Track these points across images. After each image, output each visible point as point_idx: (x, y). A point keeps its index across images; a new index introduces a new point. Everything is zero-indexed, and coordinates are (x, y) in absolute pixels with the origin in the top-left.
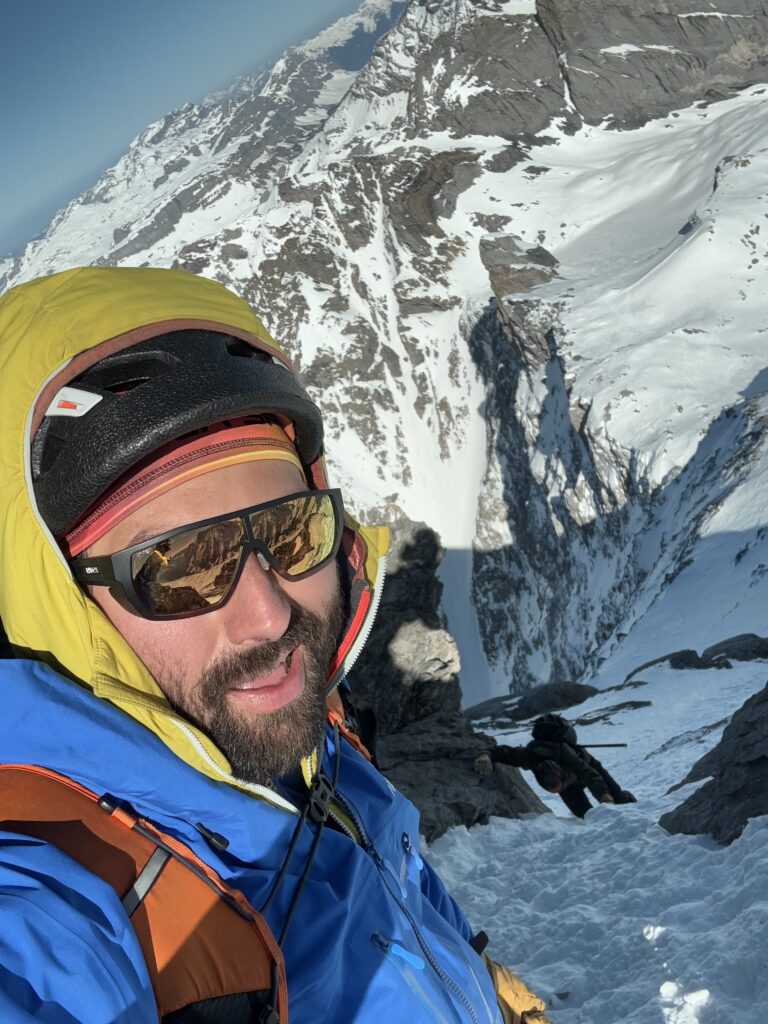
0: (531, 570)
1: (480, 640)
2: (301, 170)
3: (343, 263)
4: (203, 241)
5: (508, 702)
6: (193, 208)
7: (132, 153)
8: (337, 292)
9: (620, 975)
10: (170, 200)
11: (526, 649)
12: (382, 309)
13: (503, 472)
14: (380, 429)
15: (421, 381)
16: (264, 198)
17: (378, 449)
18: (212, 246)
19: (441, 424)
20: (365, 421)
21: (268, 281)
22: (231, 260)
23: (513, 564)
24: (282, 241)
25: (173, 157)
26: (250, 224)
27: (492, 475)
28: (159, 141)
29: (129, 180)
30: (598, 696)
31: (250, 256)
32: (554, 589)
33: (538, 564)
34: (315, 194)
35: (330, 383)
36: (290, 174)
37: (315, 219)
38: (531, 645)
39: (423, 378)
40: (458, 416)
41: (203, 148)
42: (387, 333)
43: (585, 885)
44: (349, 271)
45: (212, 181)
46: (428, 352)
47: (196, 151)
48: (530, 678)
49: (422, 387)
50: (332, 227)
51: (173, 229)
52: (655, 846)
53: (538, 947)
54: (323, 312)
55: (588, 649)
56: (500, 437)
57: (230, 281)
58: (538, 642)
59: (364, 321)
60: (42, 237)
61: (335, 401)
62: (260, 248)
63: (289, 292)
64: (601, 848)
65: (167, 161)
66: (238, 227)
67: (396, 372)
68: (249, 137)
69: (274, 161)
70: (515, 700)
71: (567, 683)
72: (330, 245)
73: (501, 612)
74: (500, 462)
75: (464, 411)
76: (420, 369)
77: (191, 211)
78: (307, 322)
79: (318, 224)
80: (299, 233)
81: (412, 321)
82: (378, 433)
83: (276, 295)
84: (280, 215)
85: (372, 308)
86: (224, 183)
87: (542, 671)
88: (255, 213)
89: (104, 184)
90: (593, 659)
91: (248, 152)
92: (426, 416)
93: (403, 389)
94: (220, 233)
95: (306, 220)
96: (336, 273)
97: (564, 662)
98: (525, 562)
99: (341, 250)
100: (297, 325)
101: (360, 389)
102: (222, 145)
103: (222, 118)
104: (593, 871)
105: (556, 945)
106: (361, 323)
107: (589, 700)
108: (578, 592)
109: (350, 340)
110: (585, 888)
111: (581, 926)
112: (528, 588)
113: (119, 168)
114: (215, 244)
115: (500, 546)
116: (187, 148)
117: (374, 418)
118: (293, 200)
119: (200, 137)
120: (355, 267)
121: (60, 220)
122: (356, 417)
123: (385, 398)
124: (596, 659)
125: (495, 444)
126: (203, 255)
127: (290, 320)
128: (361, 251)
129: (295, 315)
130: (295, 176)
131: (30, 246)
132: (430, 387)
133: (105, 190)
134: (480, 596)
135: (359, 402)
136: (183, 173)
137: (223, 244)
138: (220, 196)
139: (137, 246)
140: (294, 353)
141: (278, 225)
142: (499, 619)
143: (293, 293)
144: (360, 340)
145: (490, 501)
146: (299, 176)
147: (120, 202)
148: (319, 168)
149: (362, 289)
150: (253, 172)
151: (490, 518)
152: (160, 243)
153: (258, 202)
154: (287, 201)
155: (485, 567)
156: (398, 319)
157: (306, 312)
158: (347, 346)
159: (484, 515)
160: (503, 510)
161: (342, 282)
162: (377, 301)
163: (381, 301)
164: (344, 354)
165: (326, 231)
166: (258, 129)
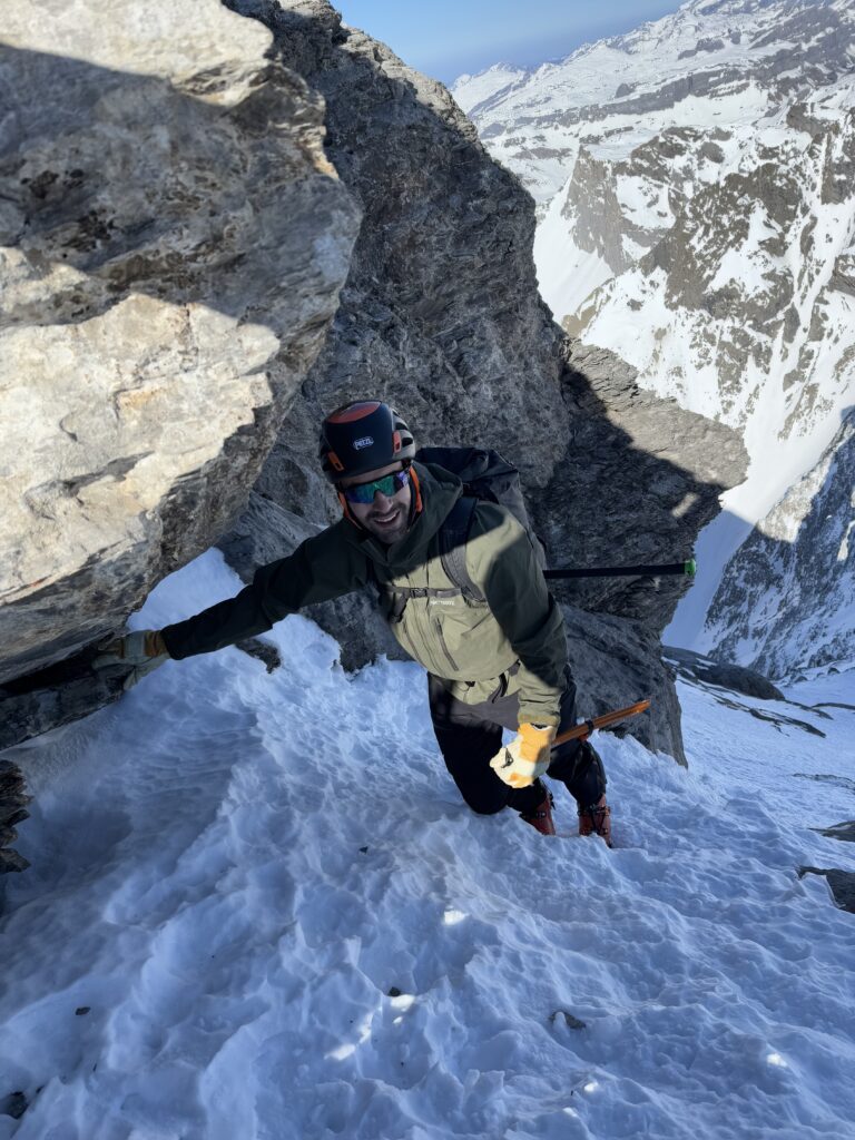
0: (793, 575)
1: (711, 603)
2: (823, 101)
3: (805, 210)
4: (691, 129)
5: (702, 661)
6: (701, 93)
7: (678, 15)
8: (782, 236)
9: (672, 1067)
10: (685, 76)
11: (745, 632)
12: (814, 272)
13: (827, 478)
14: (741, 380)
15: (807, 357)
16: (771, 113)
17: (728, 398)
18: (697, 138)
19: (799, 406)
20: (733, 366)
21: (726, 194)
22: (705, 159)
23: (781, 560)
24: (761, 163)
25: (711, 35)
26: (743, 133)
27: (814, 475)
28: (709, 13)
29: (660, 41)
30: (782, 703)
31: (725, 162)
32: (803, 600)
33: (803, 573)
34: (821, 131)
35: (723, 316)
36: (809, 101)
37: (806, 155)
38: (751, 632)
39: (810, 355)
40: (819, 406)
41: (744, 38)
42: (803, 297)
43: (690, 880)
44: (806, 221)
45: (733, 74)
46: (830, 335)
47: (736, 39)
48: (732, 656)
49: (803, 364)
50: (817, 171)
51: (671, 106)
52: (813, 906)
53: (589, 919)
54: (757, 248)
55: (797, 664)
56: (845, 446)
57: (692, 179)
58: (758, 633)
59: (790, 274)
60: (558, 62)
61: (717, 334)
62: (739, 159)
63: (739, 213)
64: (731, 848)
65: (704, 37)
66: (730, 130)
67: (789, 337)
68: (794, 45)
69: (802, 80)
70: (709, 663)
71: (761, 678)
72: (803, 187)
73: (743, 592)
74: (830, 468)
75: (827, 405)
76: (813, 346)
77: (698, 95)
78: (737, 250)
79: (805, 162)
80: (783, 162)
81: (835, 297)
82: (738, 383)
83: (725, 211)
84: (775, 135)
85: (805, 266)
86: (744, 81)
87: (745, 656)
88: (754, 124)
89: (638, 35)
90: (796, 674)
91: (783, 60)
92: (789, 392)
93: (785, 356)
94: (711, 129)
95: (797, 153)
96: (792, 216)
97: (769, 661)
98: (793, 565)
99: (811, 198)
100: (726, 249)
101: (746, 335)
102: (764, 43)
103: (780, 15)
104: (708, 871)
105: (611, 936)
106: (785, 275)
107: (772, 702)
108: (822, 615)
109: (766, 286)
110: (688, 885)
111: (657, 939)
112: (780, 587)
113: (659, 25)
114: (700, 137)
115: (780, 538)
116: (730, 31)
117: (743, 368)
118: (796, 127)
119: (748, 25)
120: (814, 220)
121: (582, 53)
122: (726, 358)
123: (763, 356)
124: (798, 675)
125: (836, 450)
126: (683, 143)
127: (723, 241)
128: (830, 207)
129: (731, 237)
130: (813, 105)
131: (545, 66)
132: (811, 367)
133: (635, 42)
134: (734, 569)
135: (738, 346)
136: (713, 54)
137: (707, 140)
138: (732, 93)
139: (632, 108)
140: (709, 272)
141: (768, 145)
142: (738, 596)
143: (742, 216)
144: (774, 291)
145: (797, 497)
146: (816, 106)
147: (641, 59)
148: (840, 107)
149: (807, 244)
150: (776, 82)
151: (787, 511)
152: (654, 114)
153: (763, 114)
154: (790, 126)
155: (754, 548)
156: (823, 288)
157: (743, 240)
158: (760, 290)
159: (783, 505)
160: (805, 510)
161: (792, 228)
162: (814, 262)
163: (818, 263)
164: (752, 295)
165: (809, 170)
166: (807, 40)
